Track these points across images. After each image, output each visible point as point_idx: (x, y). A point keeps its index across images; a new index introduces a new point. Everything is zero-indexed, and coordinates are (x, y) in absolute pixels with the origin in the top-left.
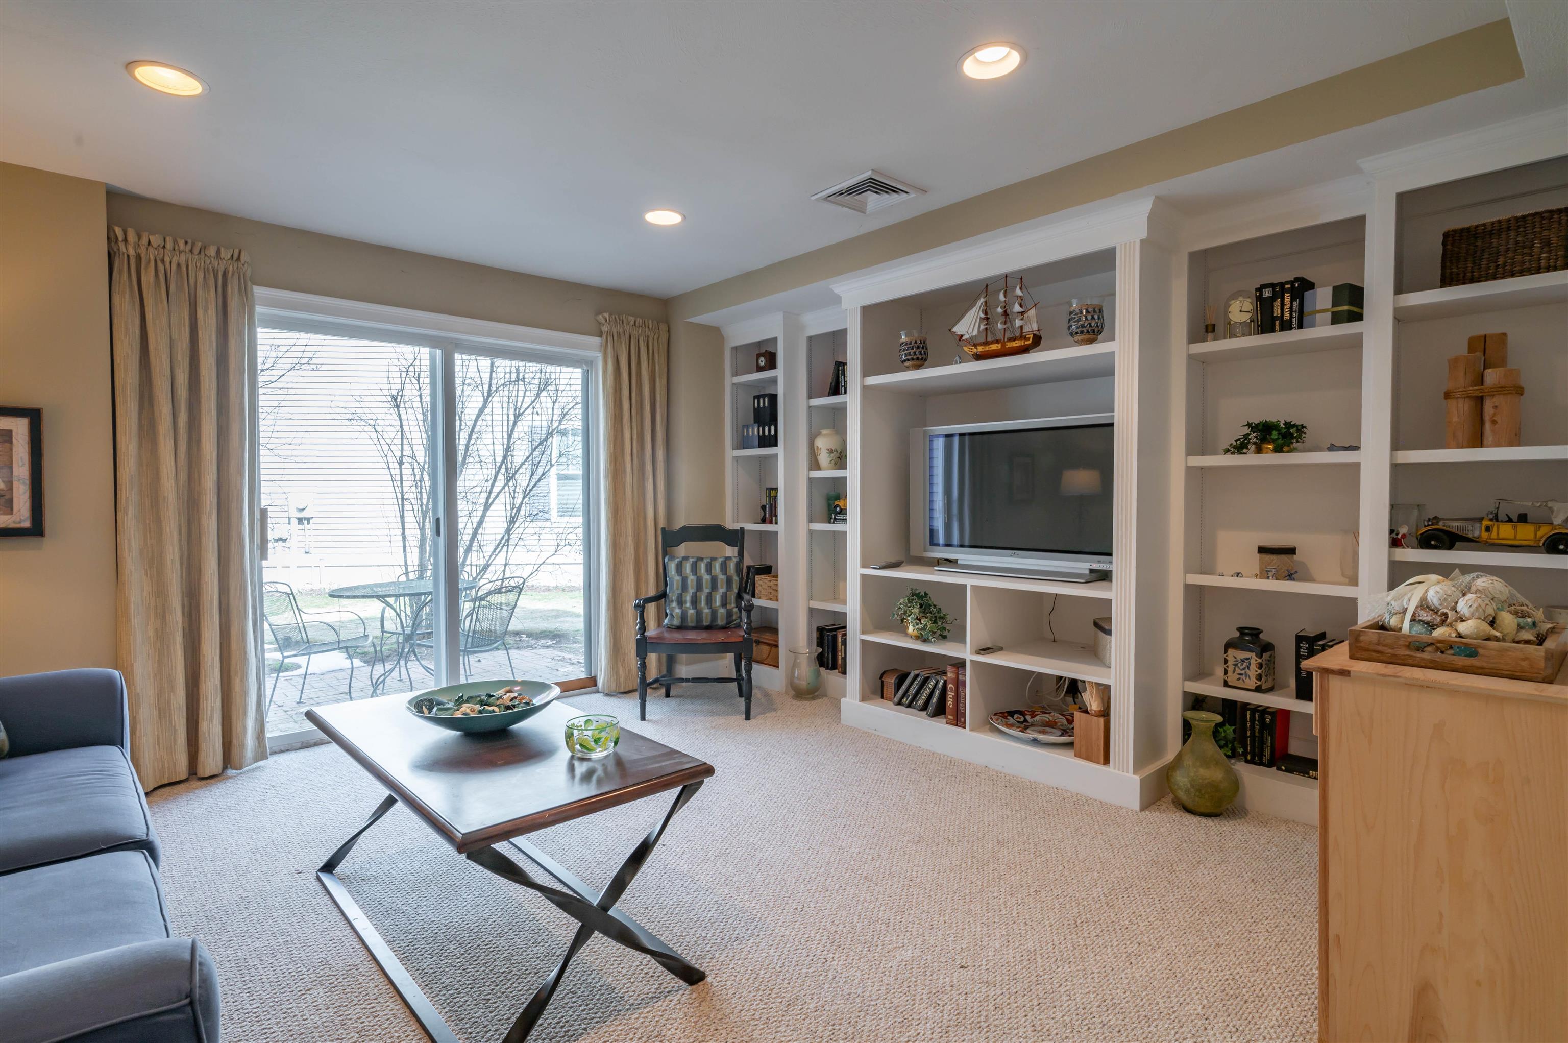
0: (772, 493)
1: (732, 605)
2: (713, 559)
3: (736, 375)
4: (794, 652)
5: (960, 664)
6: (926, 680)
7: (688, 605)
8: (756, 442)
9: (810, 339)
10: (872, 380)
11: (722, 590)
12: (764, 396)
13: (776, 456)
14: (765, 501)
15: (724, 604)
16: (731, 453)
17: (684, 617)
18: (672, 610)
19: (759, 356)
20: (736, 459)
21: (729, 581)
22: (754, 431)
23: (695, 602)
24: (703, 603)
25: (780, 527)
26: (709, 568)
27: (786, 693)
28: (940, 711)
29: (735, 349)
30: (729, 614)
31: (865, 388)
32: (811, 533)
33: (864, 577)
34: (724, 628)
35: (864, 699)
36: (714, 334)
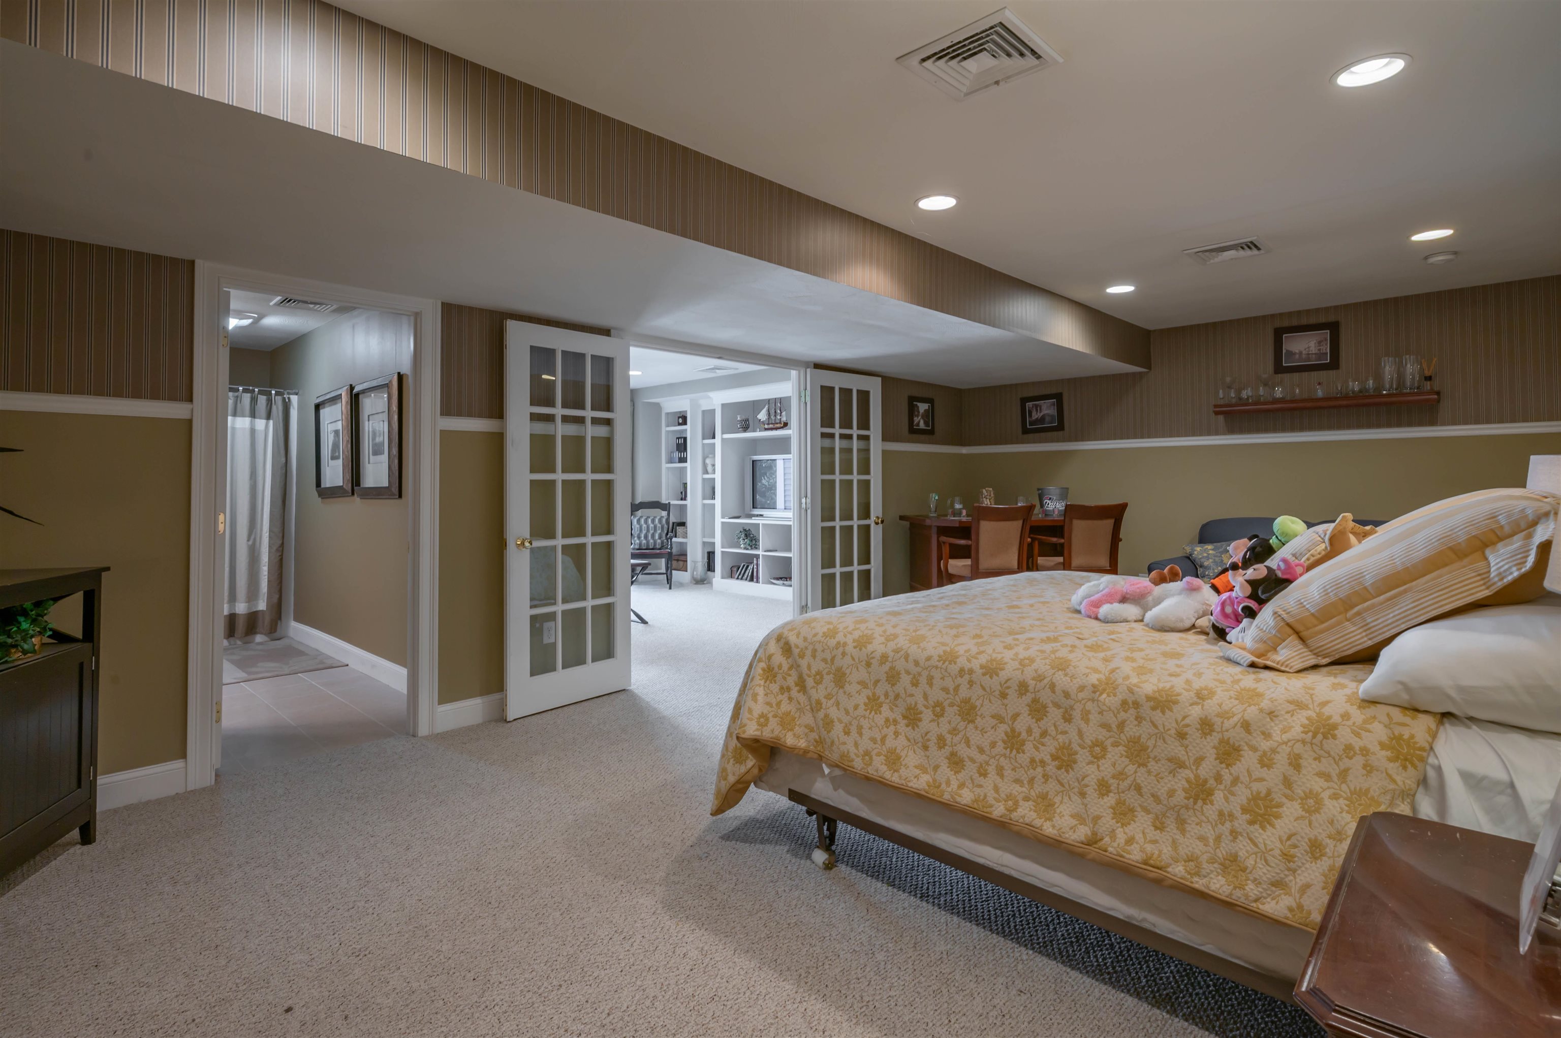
0: (685, 485)
1: (664, 538)
2: (655, 517)
3: (668, 426)
4: (695, 562)
5: (757, 556)
6: (748, 567)
7: (642, 538)
8: (677, 460)
9: (704, 412)
10: (726, 436)
11: (659, 532)
12: (681, 438)
13: (686, 467)
14: (682, 490)
15: (660, 538)
16: (665, 466)
17: (640, 544)
18: (635, 541)
19: (679, 418)
20: (668, 468)
21: (662, 528)
22: (676, 455)
23: (646, 537)
24: (650, 538)
25: (688, 502)
26: (653, 521)
27: (691, 582)
28: (752, 580)
29: (667, 414)
30: (662, 542)
31: (723, 439)
32: (704, 505)
33: (723, 523)
34: (660, 549)
35: (723, 577)
36: (657, 407)
